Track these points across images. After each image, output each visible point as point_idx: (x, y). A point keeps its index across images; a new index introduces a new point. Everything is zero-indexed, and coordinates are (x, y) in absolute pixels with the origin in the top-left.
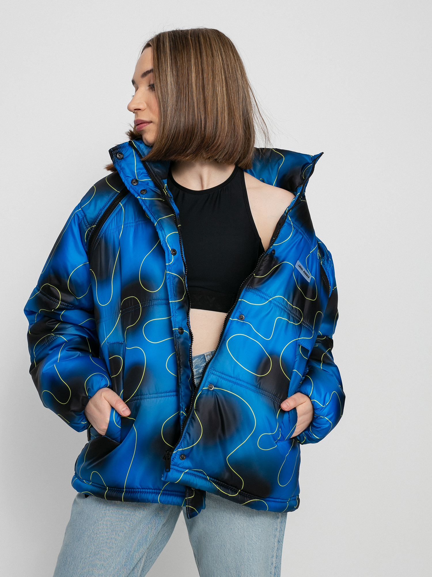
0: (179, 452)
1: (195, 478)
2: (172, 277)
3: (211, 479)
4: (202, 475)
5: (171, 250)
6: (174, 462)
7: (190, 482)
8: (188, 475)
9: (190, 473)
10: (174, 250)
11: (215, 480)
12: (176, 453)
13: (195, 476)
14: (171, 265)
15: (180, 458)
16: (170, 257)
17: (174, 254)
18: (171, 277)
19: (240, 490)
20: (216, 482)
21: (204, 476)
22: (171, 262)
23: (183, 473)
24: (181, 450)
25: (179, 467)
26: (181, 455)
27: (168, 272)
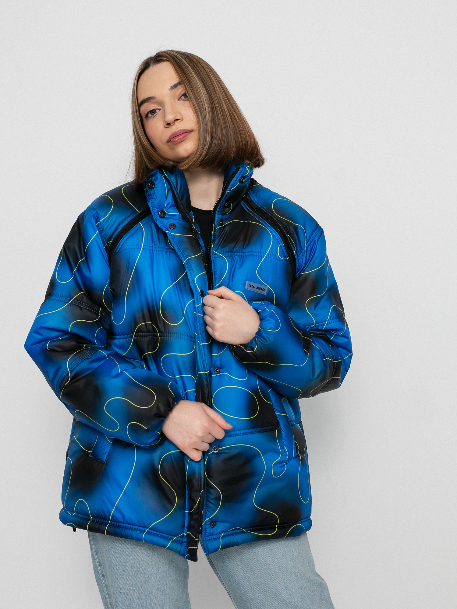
0: (207, 522)
1: (233, 536)
3: (247, 529)
4: (238, 531)
6: (207, 533)
7: (230, 543)
8: (226, 538)
9: (227, 535)
11: (252, 528)
12: (205, 524)
13: (232, 534)
15: (211, 527)
19: (277, 525)
20: (252, 530)
21: (240, 531)
23: (221, 538)
24: (208, 519)
25: (215, 535)
26: (211, 524)
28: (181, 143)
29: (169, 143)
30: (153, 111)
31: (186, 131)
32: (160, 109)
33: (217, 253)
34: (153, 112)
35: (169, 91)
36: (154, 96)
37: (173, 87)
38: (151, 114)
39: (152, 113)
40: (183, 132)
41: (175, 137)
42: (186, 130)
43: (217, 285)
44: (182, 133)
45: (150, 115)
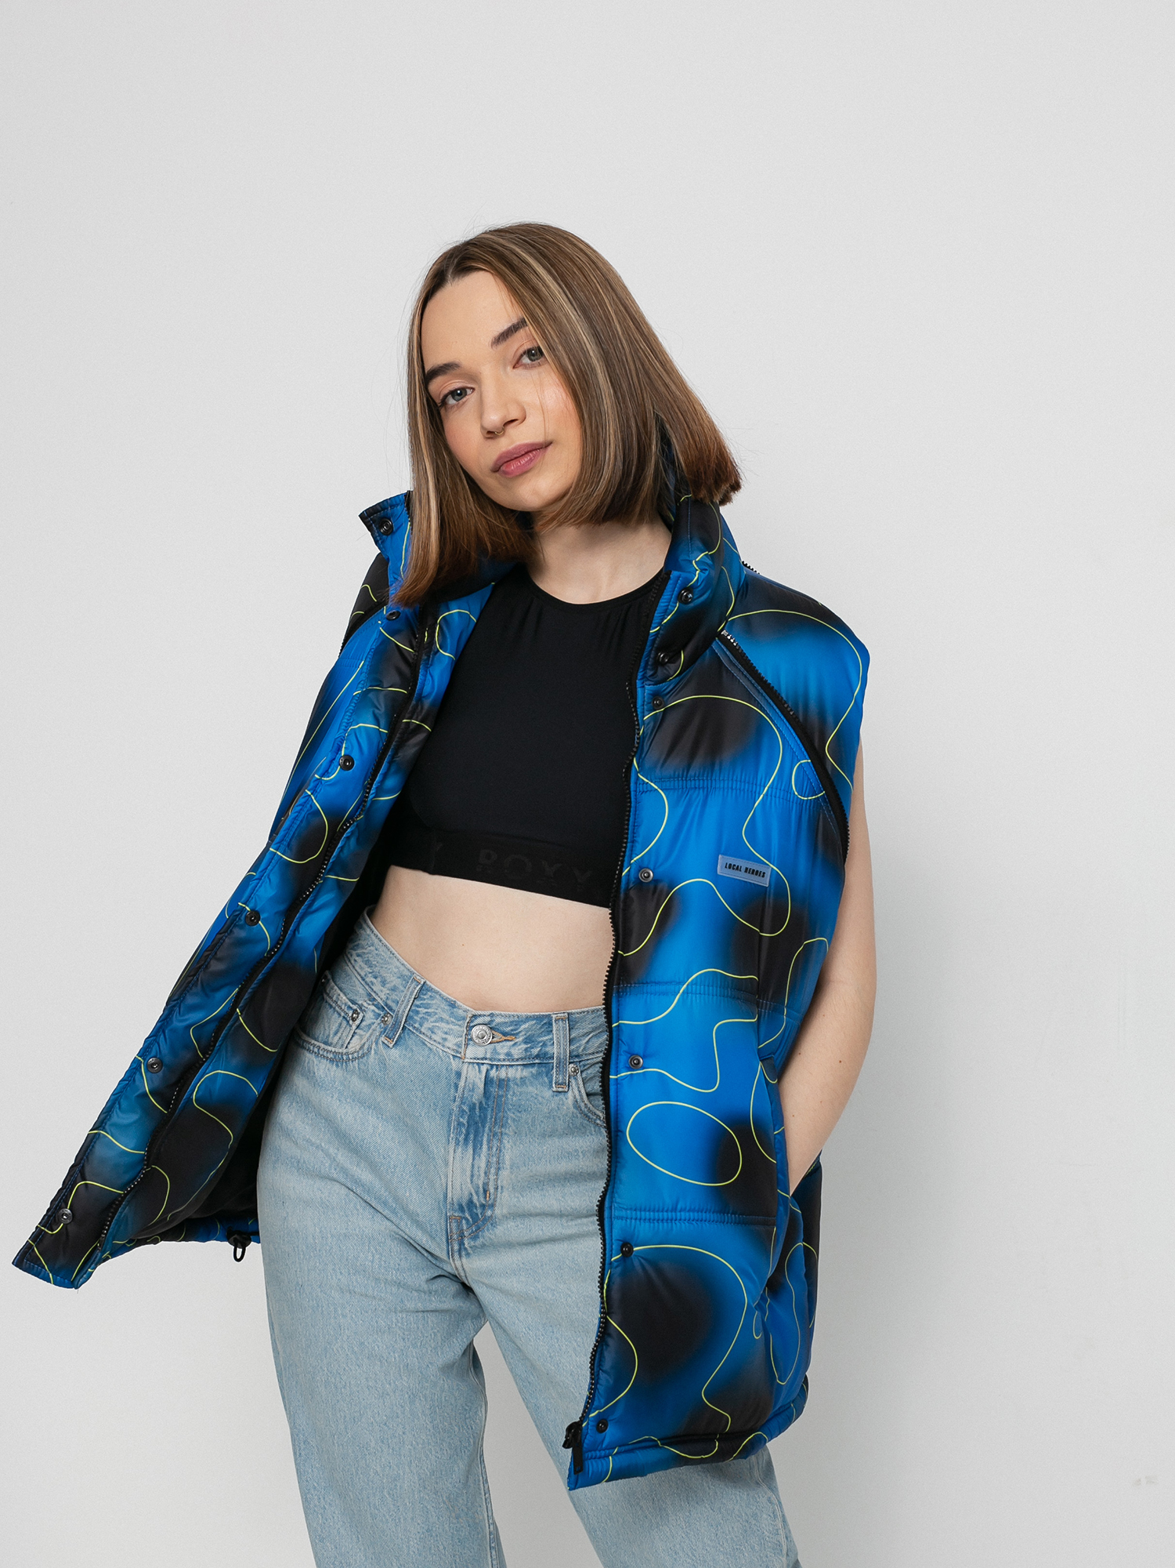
2: (311, 806)
5: (343, 754)
10: (348, 758)
14: (323, 782)
16: (332, 767)
17: (345, 768)
18: (308, 806)
22: (328, 779)
27: (309, 793)
28: (525, 476)
29: (497, 475)
30: (459, 392)
31: (534, 448)
32: (473, 389)
33: (647, 781)
34: (459, 394)
35: (491, 350)
36: (457, 361)
37: (499, 338)
38: (453, 398)
39: (457, 397)
40: (526, 451)
41: (508, 461)
42: (532, 445)
43: (635, 859)
44: (523, 453)
45: (451, 401)
